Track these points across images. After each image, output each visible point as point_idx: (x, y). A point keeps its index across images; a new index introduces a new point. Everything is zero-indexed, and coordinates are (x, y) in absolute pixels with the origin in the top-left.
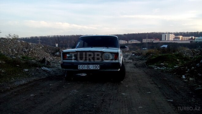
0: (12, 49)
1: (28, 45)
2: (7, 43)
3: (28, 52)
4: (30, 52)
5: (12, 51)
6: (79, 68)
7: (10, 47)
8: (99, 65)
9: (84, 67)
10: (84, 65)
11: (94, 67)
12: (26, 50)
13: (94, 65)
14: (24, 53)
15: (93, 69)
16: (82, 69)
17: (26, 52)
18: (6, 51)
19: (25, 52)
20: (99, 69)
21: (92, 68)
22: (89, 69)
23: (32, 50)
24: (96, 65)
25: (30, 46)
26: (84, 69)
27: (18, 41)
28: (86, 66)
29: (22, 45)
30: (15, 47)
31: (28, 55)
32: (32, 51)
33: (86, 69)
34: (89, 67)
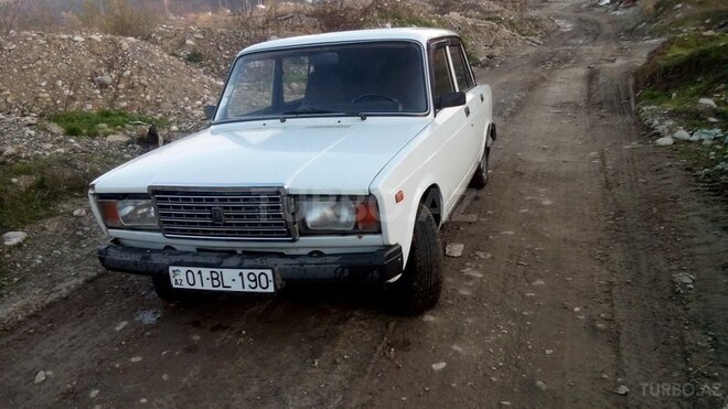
0: (51, 77)
1: (118, 47)
2: (30, 56)
3: (116, 84)
4: (121, 86)
5: (52, 87)
6: (173, 281)
7: (42, 73)
8: (269, 272)
9: (197, 277)
10: (195, 270)
11: (247, 282)
12: (107, 79)
13: (246, 272)
14: (98, 91)
15: (241, 289)
16: (186, 286)
17: (106, 86)
18: (25, 91)
19: (103, 86)
20: (271, 289)
21: (236, 287)
22: (221, 288)
23: (131, 74)
24: (257, 272)
25: (123, 56)
26: (198, 286)
27: (76, 38)
28: (206, 272)
29: (93, 53)
30: (65, 67)
31: (116, 96)
32: (129, 78)
33: (208, 286)
34: (219, 278)
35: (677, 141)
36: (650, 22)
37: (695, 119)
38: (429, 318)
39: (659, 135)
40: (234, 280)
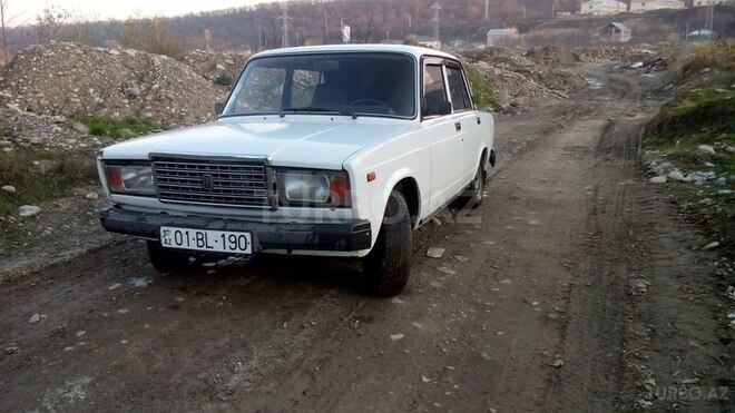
0: (84, 84)
1: (149, 63)
2: (67, 64)
3: (143, 95)
4: (149, 98)
5: (84, 93)
6: (163, 240)
7: (76, 80)
8: (248, 235)
9: (185, 237)
10: (183, 230)
11: (228, 244)
12: (136, 90)
13: (227, 234)
14: (127, 101)
15: (222, 250)
16: (174, 245)
17: (135, 97)
18: (58, 95)
19: (131, 96)
20: (249, 251)
21: (218, 248)
22: (204, 248)
23: (160, 88)
24: (238, 234)
25: (154, 71)
26: (184, 246)
27: (112, 52)
28: (193, 233)
29: (126, 66)
30: (98, 76)
31: (143, 107)
32: (158, 91)
33: (193, 246)
34: (204, 239)
35: (670, 180)
36: (677, 84)
37: (692, 162)
38: (397, 301)
39: (654, 174)
40: (216, 241)
